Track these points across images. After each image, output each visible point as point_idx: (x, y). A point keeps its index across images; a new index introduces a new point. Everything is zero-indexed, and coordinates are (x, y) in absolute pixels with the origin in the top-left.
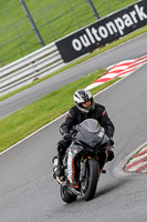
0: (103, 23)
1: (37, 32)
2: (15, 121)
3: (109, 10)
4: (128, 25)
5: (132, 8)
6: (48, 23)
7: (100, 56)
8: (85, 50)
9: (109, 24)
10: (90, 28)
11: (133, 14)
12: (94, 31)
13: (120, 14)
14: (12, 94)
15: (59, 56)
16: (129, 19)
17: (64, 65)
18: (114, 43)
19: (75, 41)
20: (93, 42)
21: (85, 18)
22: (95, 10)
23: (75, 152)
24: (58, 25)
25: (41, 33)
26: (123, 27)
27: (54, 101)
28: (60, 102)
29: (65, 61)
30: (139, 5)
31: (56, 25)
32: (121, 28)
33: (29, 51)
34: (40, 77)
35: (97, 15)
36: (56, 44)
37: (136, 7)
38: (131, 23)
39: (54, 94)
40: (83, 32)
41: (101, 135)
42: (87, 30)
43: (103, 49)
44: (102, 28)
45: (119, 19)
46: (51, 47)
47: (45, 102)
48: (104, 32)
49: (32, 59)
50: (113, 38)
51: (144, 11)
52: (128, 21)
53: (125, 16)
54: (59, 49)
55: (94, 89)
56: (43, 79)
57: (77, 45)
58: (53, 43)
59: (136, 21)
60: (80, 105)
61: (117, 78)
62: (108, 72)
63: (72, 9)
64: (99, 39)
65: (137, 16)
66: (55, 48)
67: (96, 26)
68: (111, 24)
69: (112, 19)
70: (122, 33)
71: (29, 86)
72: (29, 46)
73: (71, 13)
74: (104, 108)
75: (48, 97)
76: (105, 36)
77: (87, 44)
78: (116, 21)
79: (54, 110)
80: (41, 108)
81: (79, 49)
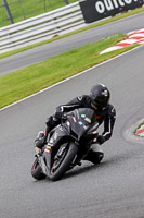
2: (32, 74)
8: (107, 13)
15: (82, 16)
17: (85, 25)
18: (137, 10)
19: (99, 3)
20: (117, 6)
27: (71, 59)
28: (78, 61)
29: (86, 22)
33: (52, 7)
36: (80, 4)
43: (125, 14)
46: (75, 6)
47: (63, 58)
49: (55, 16)
50: (137, 5)
54: (82, 9)
56: (63, 37)
57: (100, 7)
58: (77, 3)
61: (136, 44)
62: (127, 38)
64: (122, 4)
66: (79, 7)
75: (67, 54)
76: (129, 2)
77: (110, 8)
79: (71, 68)
80: (59, 65)
81: (101, 11)
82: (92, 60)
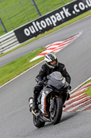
0: (44, 18)
1: (3, 24)
3: (47, 11)
4: (59, 20)
5: (61, 9)
6: (9, 19)
7: (41, 39)
8: (32, 35)
9: (47, 19)
11: (62, 13)
12: (38, 24)
13: (54, 13)
15: (16, 39)
16: (59, 16)
17: (19, 44)
18: (50, 31)
19: (26, 30)
20: (37, 30)
21: (32, 15)
22: (38, 11)
23: (47, 92)
25: (5, 25)
26: (56, 21)
27: (13, 67)
28: (17, 68)
29: (20, 42)
30: (66, 7)
31: (14, 20)
32: (54, 22)
34: (5, 52)
35: (40, 14)
36: (15, 31)
37: (64, 8)
38: (61, 19)
39: (12, 63)
40: (31, 24)
41: (64, 82)
42: (34, 23)
43: (43, 35)
44: (42, 22)
45: (53, 16)
46: (11, 33)
47: (7, 67)
48: (44, 24)
50: (49, 28)
51: (69, 11)
52: (59, 17)
53: (57, 14)
54: (16, 35)
55: (38, 59)
56: (6, 54)
57: (27, 32)
58: (12, 31)
59: (64, 17)
60: (49, 63)
62: (46, 49)
63: (24, 10)
64: (41, 28)
65: (64, 14)
66: (14, 34)
67: (39, 20)
69: (49, 16)
70: (55, 25)
73: (23, 13)
74: (64, 65)
75: (10, 64)
76: (45, 27)
77: (33, 32)
78: (51, 17)
79: (13, 73)
80: (5, 72)
81: (28, 35)
82: (26, 66)
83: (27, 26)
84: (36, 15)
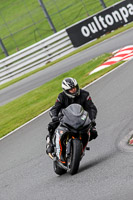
0: (109, 11)
1: (50, 20)
2: (30, 100)
4: (132, 14)
6: (59, 12)
7: (106, 41)
8: (93, 36)
9: (115, 13)
10: (97, 16)
12: (101, 19)
14: (27, 76)
15: (70, 42)
17: (74, 49)
18: (119, 30)
19: (84, 28)
20: (100, 28)
21: (93, 7)
24: (69, 14)
25: (53, 21)
26: (127, 15)
29: (75, 46)
31: (67, 13)
32: (125, 17)
33: (42, 36)
34: (52, 60)
35: (104, 5)
36: (67, 30)
40: (91, 20)
41: (83, 118)
42: (95, 18)
43: (108, 35)
44: (108, 16)
45: (124, 8)
46: (62, 33)
48: (110, 20)
49: (45, 44)
50: (118, 25)
52: (132, 10)
53: (129, 5)
54: (69, 35)
57: (85, 31)
58: (64, 30)
60: (67, 91)
61: (122, 61)
62: (113, 56)
64: (105, 26)
66: (66, 34)
67: (103, 14)
68: (116, 12)
69: (117, 8)
70: (126, 21)
71: (42, 69)
72: (42, 32)
73: (80, 3)
74: (88, 94)
76: (111, 23)
77: (95, 31)
78: (121, 10)
80: (53, 89)
81: (87, 35)
83: (86, 23)
84: (98, 7)
